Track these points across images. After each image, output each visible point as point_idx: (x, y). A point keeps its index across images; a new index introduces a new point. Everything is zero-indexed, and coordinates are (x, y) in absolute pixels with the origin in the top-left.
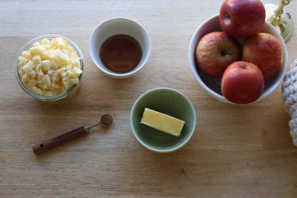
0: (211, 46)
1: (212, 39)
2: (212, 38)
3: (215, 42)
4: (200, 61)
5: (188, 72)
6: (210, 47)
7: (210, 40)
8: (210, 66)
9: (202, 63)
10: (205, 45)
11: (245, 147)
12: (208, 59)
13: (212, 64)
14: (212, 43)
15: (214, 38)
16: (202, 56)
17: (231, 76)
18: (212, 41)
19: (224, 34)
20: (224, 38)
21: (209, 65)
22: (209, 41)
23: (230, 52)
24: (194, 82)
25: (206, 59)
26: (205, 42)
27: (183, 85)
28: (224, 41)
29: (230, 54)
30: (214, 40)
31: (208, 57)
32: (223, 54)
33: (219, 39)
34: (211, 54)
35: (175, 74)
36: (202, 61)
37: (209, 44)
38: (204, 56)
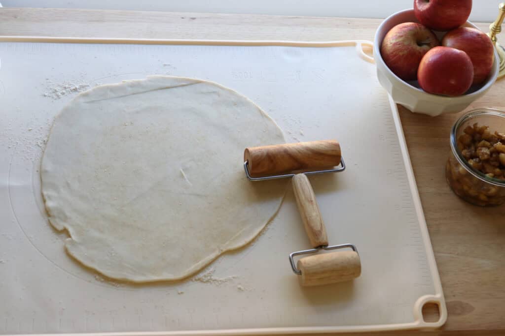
8: (403, 55)
12: (400, 47)
16: (391, 45)
23: (428, 41)
28: (420, 28)
29: (428, 45)
31: (401, 44)
34: (404, 41)
36: (391, 51)
38: (395, 44)
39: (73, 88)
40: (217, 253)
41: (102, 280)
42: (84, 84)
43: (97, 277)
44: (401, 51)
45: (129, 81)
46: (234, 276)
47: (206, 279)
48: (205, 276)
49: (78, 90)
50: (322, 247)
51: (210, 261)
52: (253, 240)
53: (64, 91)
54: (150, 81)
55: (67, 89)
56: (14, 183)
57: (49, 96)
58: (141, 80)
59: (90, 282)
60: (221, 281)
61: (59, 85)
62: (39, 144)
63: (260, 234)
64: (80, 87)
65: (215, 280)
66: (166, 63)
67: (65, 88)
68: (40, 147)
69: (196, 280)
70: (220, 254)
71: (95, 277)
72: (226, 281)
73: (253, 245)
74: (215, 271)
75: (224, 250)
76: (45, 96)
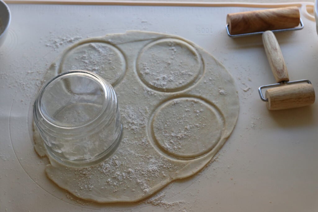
39: (69, 40)
40: (168, 180)
41: (72, 198)
42: (78, 37)
43: (68, 196)
45: (112, 34)
46: (181, 201)
47: (157, 203)
48: (156, 200)
49: (73, 42)
50: (284, 82)
51: (162, 187)
52: (200, 171)
53: (62, 42)
54: (128, 35)
55: (65, 41)
56: (14, 115)
57: (50, 46)
58: (121, 34)
59: (62, 199)
60: (169, 205)
61: (59, 38)
62: (37, 84)
63: (206, 166)
64: (75, 39)
65: (164, 204)
66: (143, 21)
67: (63, 40)
68: (38, 86)
69: (148, 203)
70: (170, 181)
71: (66, 195)
72: (173, 205)
73: (199, 175)
74: (165, 195)
75: (174, 178)
76: (47, 46)
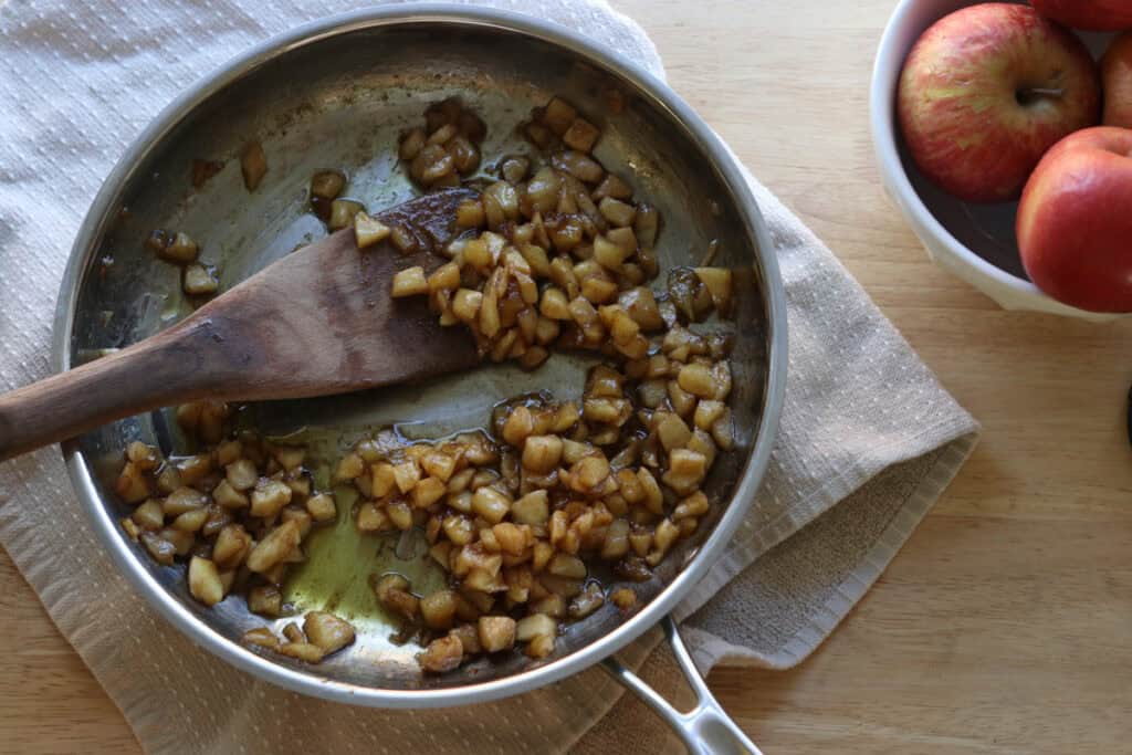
0: (974, 60)
1: (978, 33)
2: (977, 27)
3: (990, 43)
4: (920, 129)
5: (850, 184)
6: (968, 64)
7: (969, 35)
8: (968, 149)
9: (932, 135)
10: (945, 59)
11: (1101, 508)
12: (957, 118)
13: (977, 140)
14: (979, 47)
15: (986, 29)
16: (929, 105)
17: (1071, 187)
18: (977, 40)
19: (1026, 12)
20: (1031, 26)
21: (962, 144)
22: (965, 39)
23: (1056, 87)
24: (876, 229)
25: (951, 116)
26: (944, 46)
27: (833, 239)
28: (1029, 38)
29: (1056, 100)
30: (987, 37)
31: (963, 107)
32: (1024, 95)
33: (1010, 31)
34: (972, 96)
35: (797, 193)
36: (930, 129)
37: (965, 50)
38: (941, 105)
44: (961, 134)
